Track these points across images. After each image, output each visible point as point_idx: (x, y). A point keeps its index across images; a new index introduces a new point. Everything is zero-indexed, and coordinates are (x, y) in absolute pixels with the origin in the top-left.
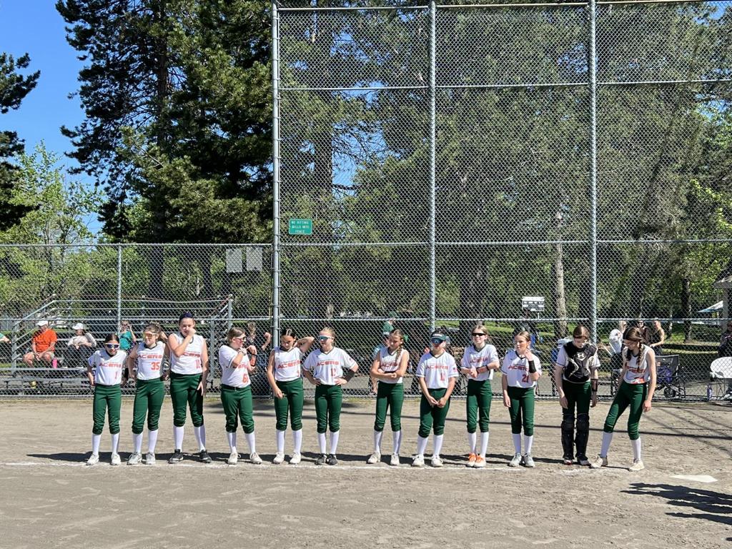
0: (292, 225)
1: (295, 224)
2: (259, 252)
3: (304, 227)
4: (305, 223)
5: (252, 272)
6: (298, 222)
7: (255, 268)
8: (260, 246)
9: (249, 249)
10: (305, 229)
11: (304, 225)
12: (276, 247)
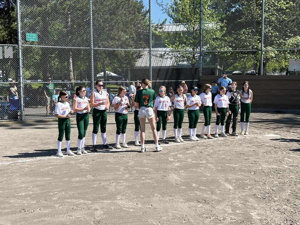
0: (27, 36)
1: (29, 36)
2: (11, 49)
3: (34, 37)
4: (34, 35)
5: (8, 59)
6: (30, 35)
7: (10, 57)
8: (11, 46)
9: (5, 47)
10: (34, 38)
11: (34, 36)
12: (20, 47)
